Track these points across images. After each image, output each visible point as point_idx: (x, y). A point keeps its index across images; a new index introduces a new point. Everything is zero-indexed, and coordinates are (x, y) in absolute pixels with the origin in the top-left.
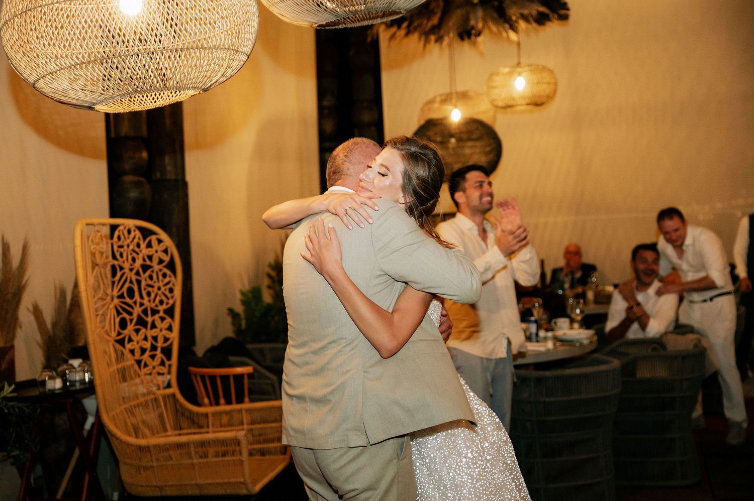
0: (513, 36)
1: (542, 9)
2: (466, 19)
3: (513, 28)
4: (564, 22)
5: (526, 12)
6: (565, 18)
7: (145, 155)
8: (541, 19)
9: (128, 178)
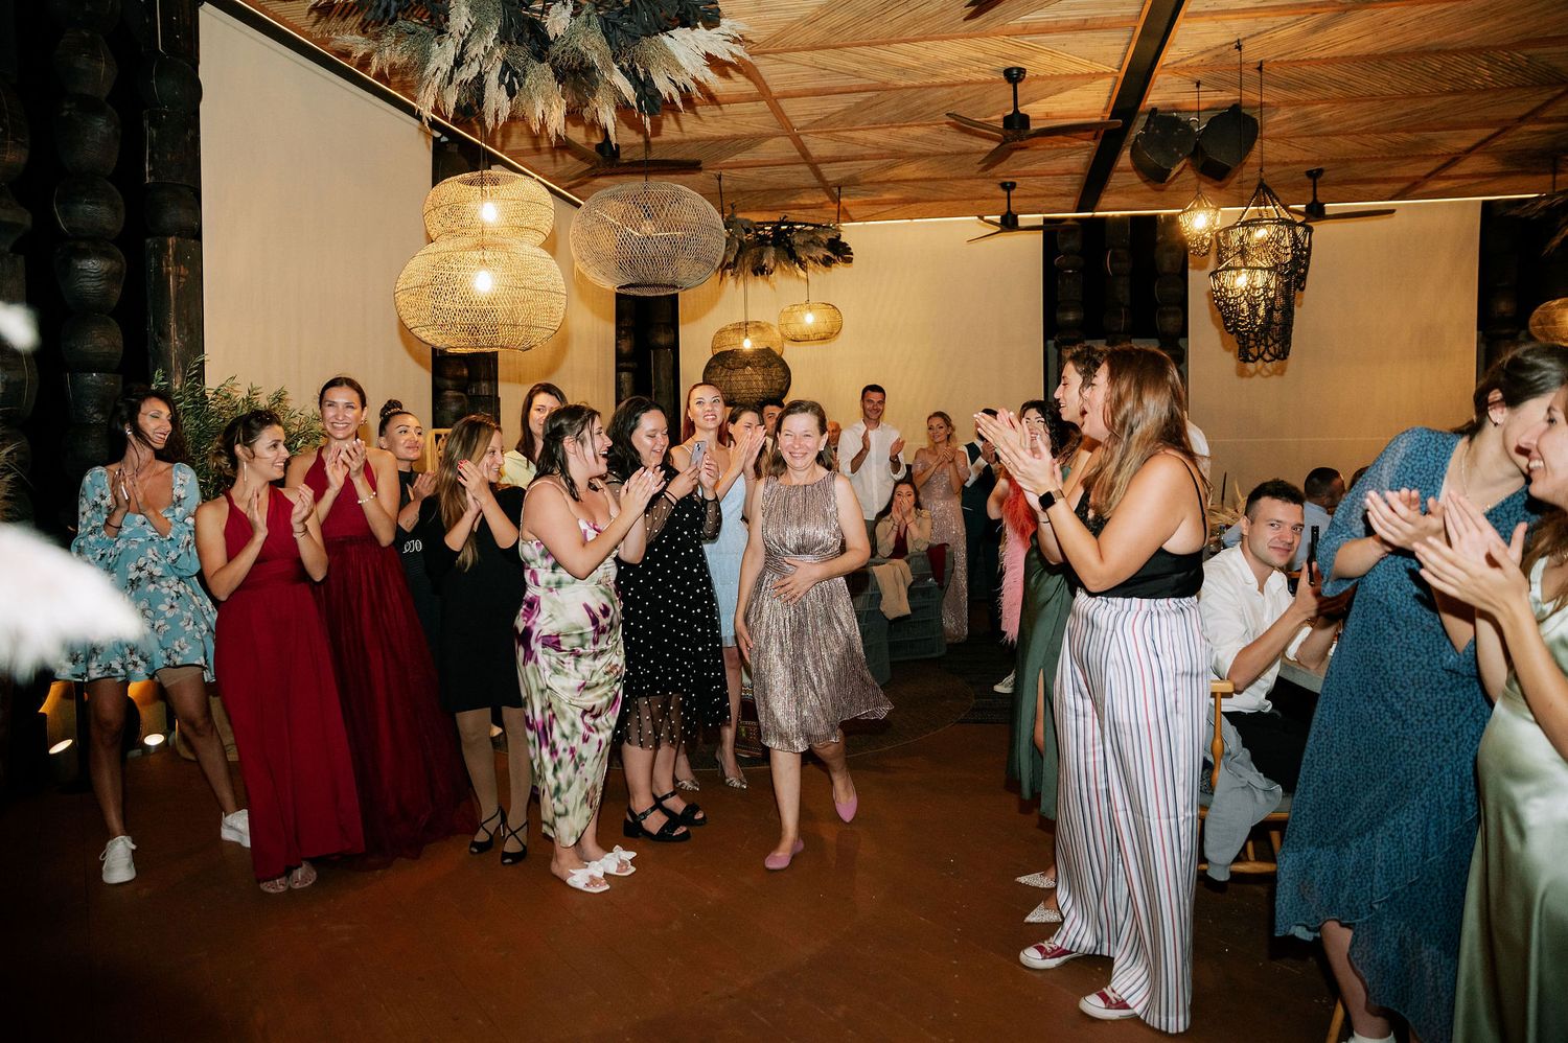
0: (801, 273)
1: (829, 254)
2: (760, 257)
3: (804, 269)
4: (848, 265)
5: (813, 255)
6: (849, 261)
7: (465, 372)
8: (827, 262)
9: (449, 393)
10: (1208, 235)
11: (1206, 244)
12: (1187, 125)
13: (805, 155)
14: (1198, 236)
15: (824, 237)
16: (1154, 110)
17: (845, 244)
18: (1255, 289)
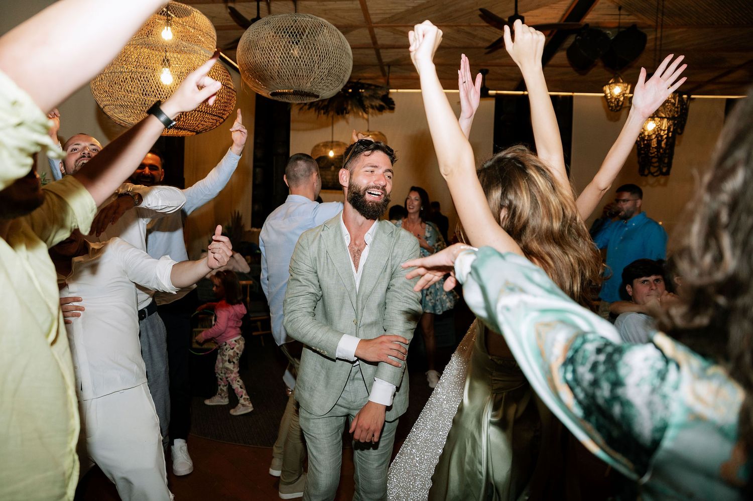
0: (365, 116)
1: (382, 103)
3: (367, 113)
4: (391, 111)
5: (373, 104)
6: (392, 109)
8: (381, 109)
10: (622, 99)
11: (620, 104)
12: (606, 36)
13: (375, 42)
14: (616, 99)
15: (381, 93)
16: (587, 25)
17: (391, 99)
18: (661, 130)
